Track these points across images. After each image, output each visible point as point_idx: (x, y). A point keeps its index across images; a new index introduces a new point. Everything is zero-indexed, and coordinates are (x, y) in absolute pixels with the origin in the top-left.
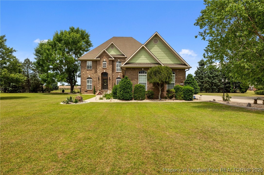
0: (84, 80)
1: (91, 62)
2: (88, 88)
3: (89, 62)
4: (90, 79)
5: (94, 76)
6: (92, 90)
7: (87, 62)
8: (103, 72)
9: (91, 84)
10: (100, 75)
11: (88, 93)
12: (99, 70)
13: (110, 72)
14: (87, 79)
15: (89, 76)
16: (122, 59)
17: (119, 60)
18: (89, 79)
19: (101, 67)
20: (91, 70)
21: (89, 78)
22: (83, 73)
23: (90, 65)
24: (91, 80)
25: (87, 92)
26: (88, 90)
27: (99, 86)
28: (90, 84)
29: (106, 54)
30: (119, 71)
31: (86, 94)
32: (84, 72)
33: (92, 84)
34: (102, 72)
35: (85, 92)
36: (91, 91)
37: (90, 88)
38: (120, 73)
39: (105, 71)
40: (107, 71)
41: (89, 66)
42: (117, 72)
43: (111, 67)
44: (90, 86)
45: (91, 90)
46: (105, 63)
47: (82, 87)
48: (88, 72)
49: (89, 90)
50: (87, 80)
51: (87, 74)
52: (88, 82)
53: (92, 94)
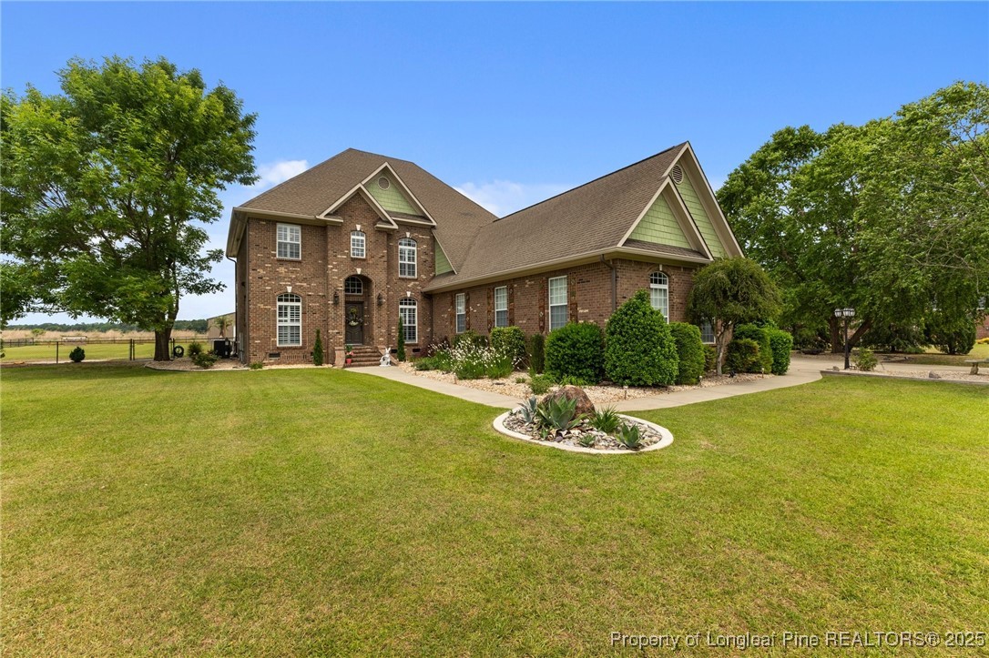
0: (262, 306)
1: (299, 228)
2: (283, 338)
3: (289, 227)
4: (292, 300)
5: (309, 289)
6: (301, 348)
7: (279, 225)
8: (352, 273)
9: (295, 324)
10: (341, 286)
11: (285, 363)
12: (335, 267)
13: (378, 276)
14: (280, 300)
15: (289, 289)
16: (419, 233)
17: (408, 234)
18: (286, 300)
19: (345, 254)
20: (300, 262)
21: (286, 295)
22: (262, 272)
23: (288, 241)
24: (299, 304)
25: (278, 355)
26: (284, 349)
27: (337, 331)
28: (289, 324)
29: (363, 205)
30: (407, 273)
31: (272, 364)
32: (264, 269)
33: (300, 324)
34: (347, 276)
35: (271, 355)
36: (295, 353)
37: (289, 338)
38: (412, 283)
39: (359, 271)
40: (370, 273)
41: (286, 244)
42: (403, 276)
43: (385, 259)
44: (289, 331)
45: (295, 348)
46: (358, 240)
47: (254, 335)
48: (282, 270)
49: (290, 348)
50: (279, 304)
51: (279, 278)
52: (280, 315)
53: (300, 363)
